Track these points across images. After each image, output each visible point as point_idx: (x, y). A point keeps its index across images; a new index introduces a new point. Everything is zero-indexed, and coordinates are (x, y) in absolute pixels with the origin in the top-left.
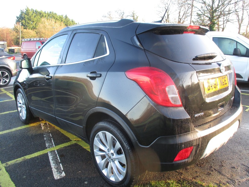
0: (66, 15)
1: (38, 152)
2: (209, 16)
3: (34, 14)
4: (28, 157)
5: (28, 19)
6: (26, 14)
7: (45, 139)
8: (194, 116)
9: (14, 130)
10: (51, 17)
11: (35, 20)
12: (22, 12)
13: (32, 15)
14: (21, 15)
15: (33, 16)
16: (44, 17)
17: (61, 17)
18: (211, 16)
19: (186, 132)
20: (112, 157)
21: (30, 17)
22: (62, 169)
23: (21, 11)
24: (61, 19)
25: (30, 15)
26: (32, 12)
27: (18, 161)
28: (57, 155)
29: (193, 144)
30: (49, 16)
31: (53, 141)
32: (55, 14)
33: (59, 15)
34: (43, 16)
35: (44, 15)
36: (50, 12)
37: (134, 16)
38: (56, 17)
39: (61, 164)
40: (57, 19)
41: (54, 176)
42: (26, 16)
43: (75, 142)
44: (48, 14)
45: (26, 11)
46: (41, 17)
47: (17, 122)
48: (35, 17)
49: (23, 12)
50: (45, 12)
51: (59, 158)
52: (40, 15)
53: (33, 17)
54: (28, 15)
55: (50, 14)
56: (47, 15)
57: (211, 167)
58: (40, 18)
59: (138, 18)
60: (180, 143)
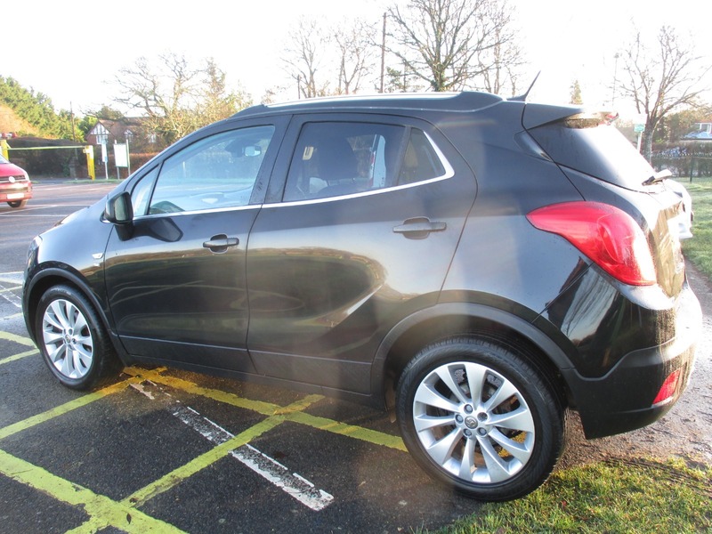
1: (202, 457)
2: (432, 78)
4: (181, 473)
7: (186, 422)
18: (435, 77)
20: (481, 424)
22: (312, 485)
27: (159, 486)
28: (264, 455)
31: (213, 424)
37: (213, 71)
39: (296, 475)
41: (305, 503)
43: (283, 419)
51: (277, 463)
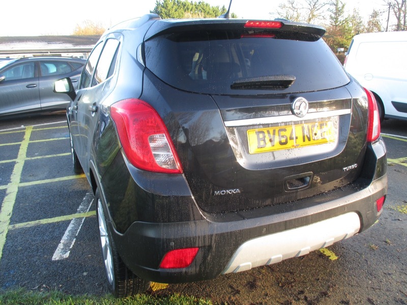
0: (224, 7)
1: (62, 217)
3: (175, 7)
4: (44, 221)
5: (166, 14)
6: (163, 7)
7: (84, 199)
8: (213, 193)
9: (57, 180)
10: (200, 10)
11: (175, 16)
12: (158, 4)
13: (172, 7)
14: (157, 8)
15: (174, 9)
16: (190, 10)
17: (216, 9)
19: (181, 220)
21: (169, 11)
22: (71, 247)
23: (157, 2)
24: (215, 13)
25: (169, 8)
26: (172, 4)
27: (29, 224)
28: (81, 225)
29: (195, 243)
30: (197, 8)
31: (91, 203)
32: (207, 5)
33: (212, 7)
34: (188, 9)
35: (190, 7)
36: (199, 3)
37: (337, 4)
38: (207, 10)
39: (75, 239)
40: (208, 12)
41: (54, 255)
42: (163, 10)
44: (195, 5)
45: (163, 2)
46: (185, 11)
47: (69, 169)
48: (176, 10)
49: (160, 4)
50: (192, 2)
51: (79, 231)
52: (184, 7)
53: (174, 11)
54: (166, 8)
55: (198, 6)
56: (194, 7)
57: (302, 292)
58: (183, 12)
59: (345, 7)
60: (166, 239)
